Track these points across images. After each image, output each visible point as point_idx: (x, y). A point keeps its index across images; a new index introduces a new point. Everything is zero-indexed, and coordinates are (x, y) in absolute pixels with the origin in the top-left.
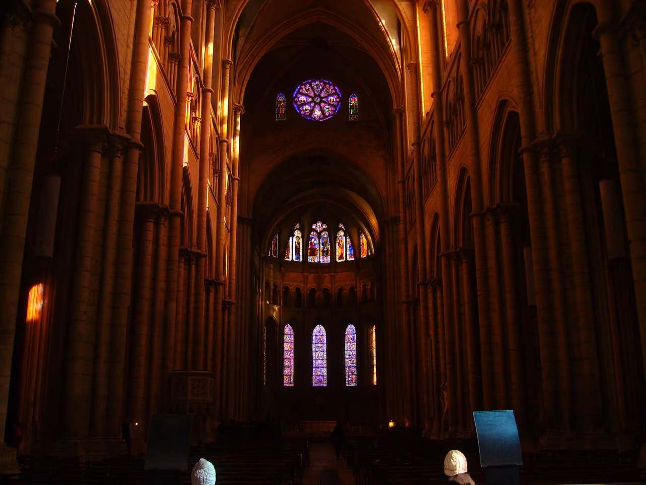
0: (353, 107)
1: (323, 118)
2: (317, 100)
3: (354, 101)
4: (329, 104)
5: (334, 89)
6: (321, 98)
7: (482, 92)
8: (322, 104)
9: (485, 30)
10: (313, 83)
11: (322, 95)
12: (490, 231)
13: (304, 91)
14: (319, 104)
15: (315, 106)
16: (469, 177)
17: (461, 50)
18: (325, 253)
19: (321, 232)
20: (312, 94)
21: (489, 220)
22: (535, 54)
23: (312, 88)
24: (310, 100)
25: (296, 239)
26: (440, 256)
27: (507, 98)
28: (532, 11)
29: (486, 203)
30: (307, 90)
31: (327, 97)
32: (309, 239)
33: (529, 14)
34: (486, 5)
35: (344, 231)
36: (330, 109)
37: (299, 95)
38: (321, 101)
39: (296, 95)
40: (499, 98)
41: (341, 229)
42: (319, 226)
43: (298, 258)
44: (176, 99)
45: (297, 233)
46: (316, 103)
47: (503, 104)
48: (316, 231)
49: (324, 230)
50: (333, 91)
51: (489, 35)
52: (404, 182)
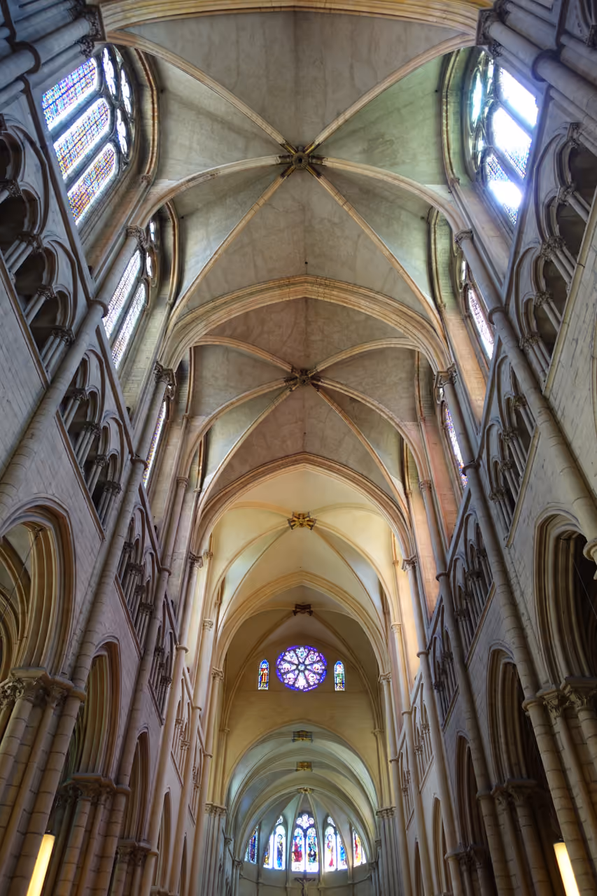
0: (338, 675)
1: (307, 688)
2: (301, 667)
3: (339, 669)
4: (314, 673)
5: (319, 656)
6: (306, 666)
7: (470, 644)
8: (307, 672)
9: (466, 579)
10: (298, 650)
11: (307, 662)
12: (504, 819)
13: (288, 657)
14: (303, 672)
15: (299, 674)
16: (469, 748)
17: (444, 603)
18: (313, 857)
19: (308, 828)
20: (296, 662)
21: (500, 803)
22: (522, 594)
23: (297, 656)
24: (294, 667)
25: (277, 839)
26: (448, 858)
27: (500, 648)
28: (512, 551)
29: (494, 780)
30: (291, 657)
31: (311, 664)
32: (293, 837)
33: (509, 554)
34: (462, 553)
35: (334, 828)
36: (315, 677)
37: (282, 663)
38: (306, 669)
39: (280, 662)
40: (490, 648)
41: (330, 825)
42: (305, 821)
43: (280, 865)
44: (142, 652)
45: (280, 830)
46: (300, 671)
47: (496, 655)
48: (302, 828)
49: (311, 826)
50: (318, 658)
51: (469, 583)
52: (397, 761)
